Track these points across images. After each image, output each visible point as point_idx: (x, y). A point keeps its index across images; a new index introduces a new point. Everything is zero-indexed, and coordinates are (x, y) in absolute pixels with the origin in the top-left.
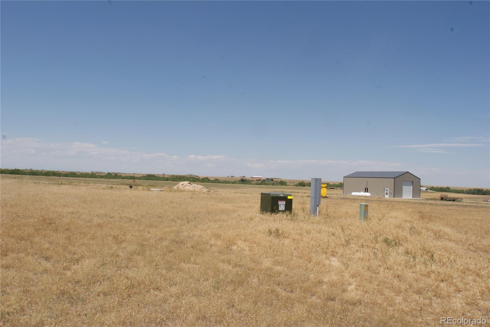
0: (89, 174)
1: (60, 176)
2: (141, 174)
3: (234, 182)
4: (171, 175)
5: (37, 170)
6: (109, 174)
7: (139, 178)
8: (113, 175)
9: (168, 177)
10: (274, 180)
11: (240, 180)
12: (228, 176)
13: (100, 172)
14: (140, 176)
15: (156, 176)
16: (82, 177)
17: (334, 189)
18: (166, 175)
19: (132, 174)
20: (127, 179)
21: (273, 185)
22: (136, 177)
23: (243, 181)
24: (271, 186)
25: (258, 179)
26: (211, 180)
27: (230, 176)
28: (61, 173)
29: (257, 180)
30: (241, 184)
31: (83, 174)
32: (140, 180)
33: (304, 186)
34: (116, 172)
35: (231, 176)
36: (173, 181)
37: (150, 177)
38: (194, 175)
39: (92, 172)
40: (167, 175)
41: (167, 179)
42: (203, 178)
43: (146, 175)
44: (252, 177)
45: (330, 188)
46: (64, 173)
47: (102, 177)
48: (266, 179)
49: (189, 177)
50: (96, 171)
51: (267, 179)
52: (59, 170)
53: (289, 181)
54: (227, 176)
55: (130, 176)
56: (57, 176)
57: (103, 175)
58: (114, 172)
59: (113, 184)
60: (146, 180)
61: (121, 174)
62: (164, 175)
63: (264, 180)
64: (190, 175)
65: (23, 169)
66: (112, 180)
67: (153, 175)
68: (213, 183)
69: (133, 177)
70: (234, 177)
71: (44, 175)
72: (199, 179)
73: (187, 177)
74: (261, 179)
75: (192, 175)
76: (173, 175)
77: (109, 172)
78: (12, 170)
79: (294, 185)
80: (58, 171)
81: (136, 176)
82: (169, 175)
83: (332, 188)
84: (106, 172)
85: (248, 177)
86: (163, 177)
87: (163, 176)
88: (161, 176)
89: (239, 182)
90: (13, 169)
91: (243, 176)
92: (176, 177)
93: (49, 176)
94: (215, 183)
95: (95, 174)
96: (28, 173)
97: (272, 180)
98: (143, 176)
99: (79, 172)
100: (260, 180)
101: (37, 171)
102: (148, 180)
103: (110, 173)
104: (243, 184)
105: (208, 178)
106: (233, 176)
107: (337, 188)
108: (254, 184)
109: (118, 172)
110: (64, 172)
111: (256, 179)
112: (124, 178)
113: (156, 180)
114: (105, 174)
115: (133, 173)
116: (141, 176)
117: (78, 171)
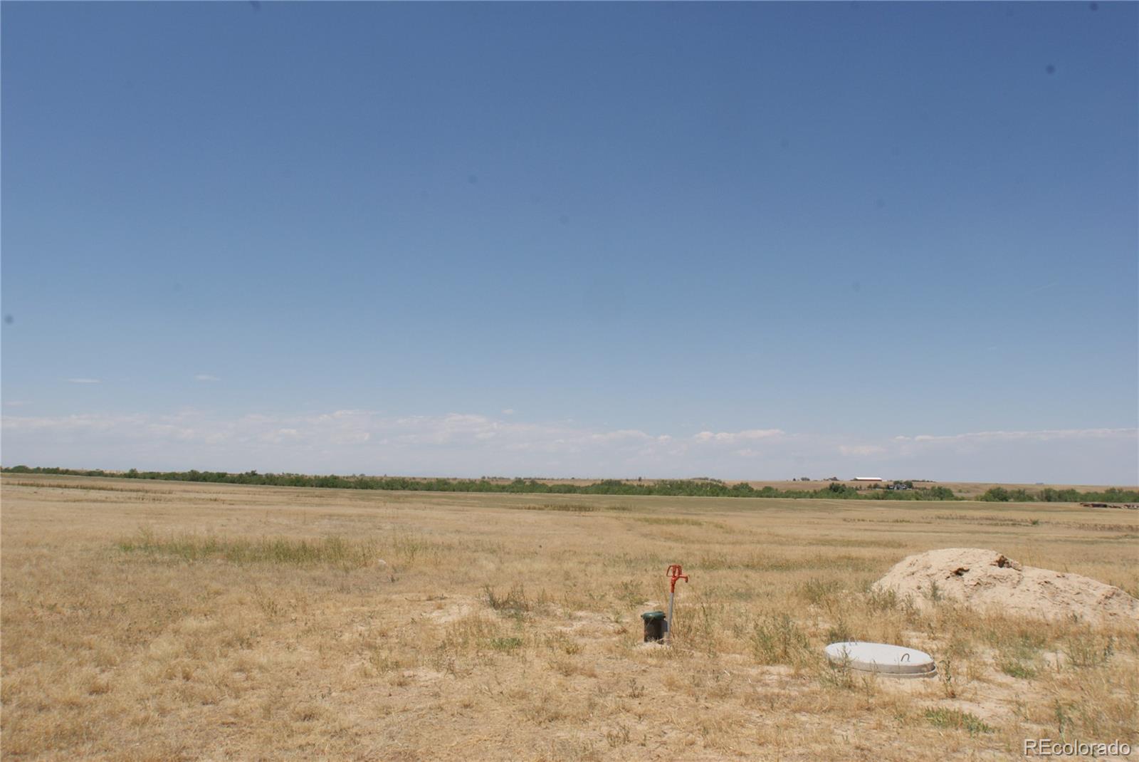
0: (478, 482)
1: (416, 490)
2: (588, 480)
3: (815, 494)
4: (658, 481)
5: (373, 477)
6: (519, 481)
7: (585, 490)
8: (527, 483)
9: (652, 484)
10: (915, 485)
11: (827, 488)
12: (794, 480)
13: (500, 479)
14: (587, 485)
15: (623, 482)
16: (461, 490)
17: (1105, 506)
18: (645, 480)
19: (567, 480)
20: (558, 492)
21: (917, 499)
22: (579, 487)
23: (836, 490)
24: (914, 501)
25: (873, 483)
26: (755, 489)
27: (798, 478)
28: (418, 483)
29: (870, 487)
30: (833, 498)
31: (464, 483)
32: (587, 493)
33: (1005, 499)
34: (533, 477)
35: (803, 479)
36: (665, 494)
37: (610, 487)
38: (710, 477)
39: (484, 478)
40: (649, 480)
41: (649, 491)
42: (735, 486)
43: (600, 482)
44: (857, 480)
45: (1094, 506)
46: (425, 482)
47: (503, 489)
48: (892, 483)
49: (702, 484)
50: (491, 476)
51: (896, 483)
52: (415, 476)
53: (955, 486)
54: (792, 480)
55: (564, 485)
56: (410, 489)
57: (506, 483)
58: (528, 477)
59: (528, 506)
60: (602, 494)
61: (545, 482)
62: (640, 480)
63: (888, 487)
64: (701, 479)
65: (346, 475)
66: (525, 496)
67: (616, 481)
68: (761, 497)
69: (573, 486)
70: (808, 480)
71: (383, 489)
72: (726, 488)
73: (697, 485)
74: (878, 483)
75: (707, 479)
76: (663, 481)
77: (519, 477)
78: (326, 477)
79: (977, 499)
80: (414, 478)
81: (577, 484)
82: (652, 481)
83: (1098, 506)
84: (513, 478)
85: (844, 478)
86: (640, 486)
87: (639, 483)
88: (635, 484)
89: (828, 493)
90: (329, 475)
91: (832, 477)
92: (671, 486)
93: (392, 489)
94: (768, 497)
95: (488, 483)
96: (352, 484)
97: (909, 485)
98: (593, 485)
99: (455, 479)
100: (876, 486)
101: (373, 479)
102: (606, 493)
103: (520, 479)
104: (838, 497)
105: (747, 485)
106: (808, 477)
107: (1115, 504)
108: (866, 497)
109: (537, 477)
110: (425, 479)
111: (868, 484)
112: (550, 490)
113: (626, 492)
114: (510, 483)
115: (570, 478)
116: (590, 484)
117: (454, 477)
